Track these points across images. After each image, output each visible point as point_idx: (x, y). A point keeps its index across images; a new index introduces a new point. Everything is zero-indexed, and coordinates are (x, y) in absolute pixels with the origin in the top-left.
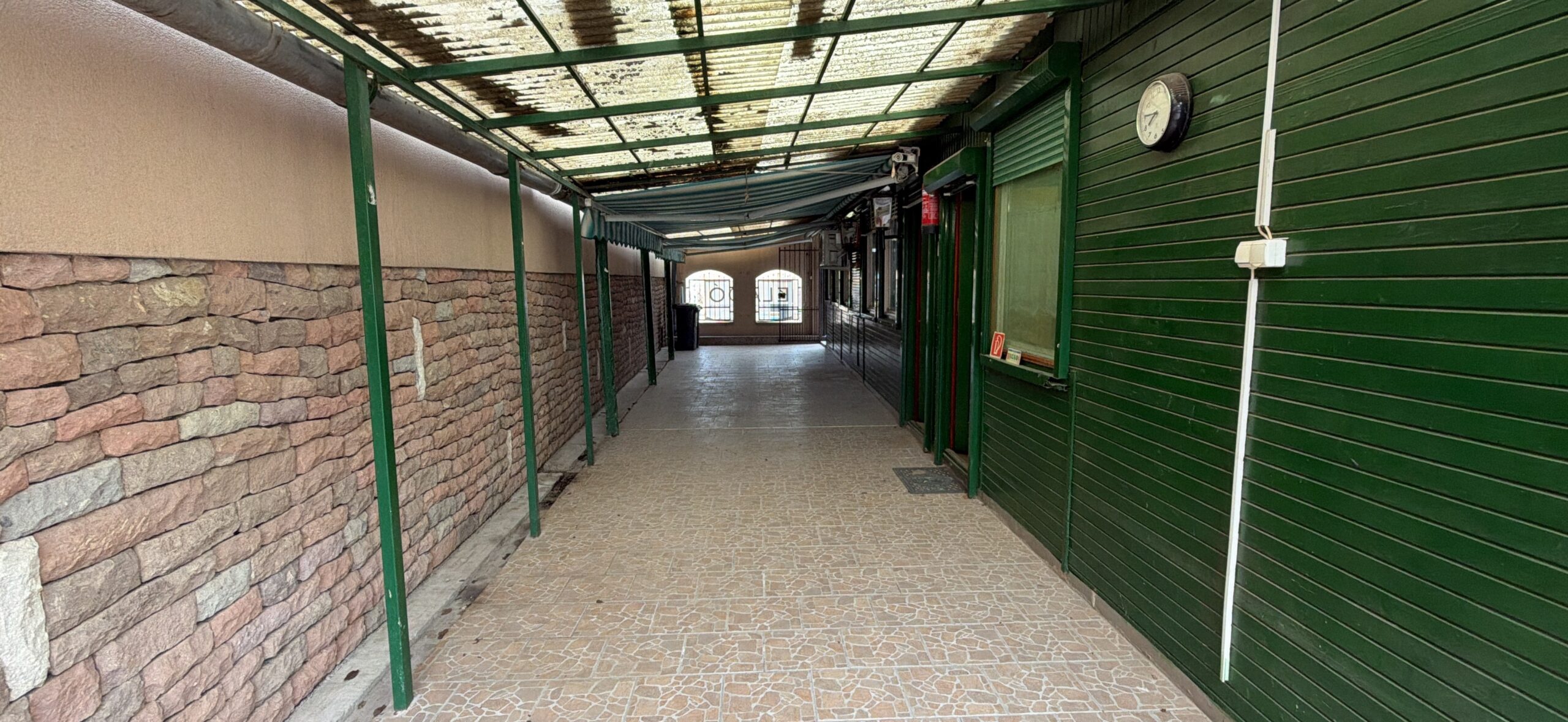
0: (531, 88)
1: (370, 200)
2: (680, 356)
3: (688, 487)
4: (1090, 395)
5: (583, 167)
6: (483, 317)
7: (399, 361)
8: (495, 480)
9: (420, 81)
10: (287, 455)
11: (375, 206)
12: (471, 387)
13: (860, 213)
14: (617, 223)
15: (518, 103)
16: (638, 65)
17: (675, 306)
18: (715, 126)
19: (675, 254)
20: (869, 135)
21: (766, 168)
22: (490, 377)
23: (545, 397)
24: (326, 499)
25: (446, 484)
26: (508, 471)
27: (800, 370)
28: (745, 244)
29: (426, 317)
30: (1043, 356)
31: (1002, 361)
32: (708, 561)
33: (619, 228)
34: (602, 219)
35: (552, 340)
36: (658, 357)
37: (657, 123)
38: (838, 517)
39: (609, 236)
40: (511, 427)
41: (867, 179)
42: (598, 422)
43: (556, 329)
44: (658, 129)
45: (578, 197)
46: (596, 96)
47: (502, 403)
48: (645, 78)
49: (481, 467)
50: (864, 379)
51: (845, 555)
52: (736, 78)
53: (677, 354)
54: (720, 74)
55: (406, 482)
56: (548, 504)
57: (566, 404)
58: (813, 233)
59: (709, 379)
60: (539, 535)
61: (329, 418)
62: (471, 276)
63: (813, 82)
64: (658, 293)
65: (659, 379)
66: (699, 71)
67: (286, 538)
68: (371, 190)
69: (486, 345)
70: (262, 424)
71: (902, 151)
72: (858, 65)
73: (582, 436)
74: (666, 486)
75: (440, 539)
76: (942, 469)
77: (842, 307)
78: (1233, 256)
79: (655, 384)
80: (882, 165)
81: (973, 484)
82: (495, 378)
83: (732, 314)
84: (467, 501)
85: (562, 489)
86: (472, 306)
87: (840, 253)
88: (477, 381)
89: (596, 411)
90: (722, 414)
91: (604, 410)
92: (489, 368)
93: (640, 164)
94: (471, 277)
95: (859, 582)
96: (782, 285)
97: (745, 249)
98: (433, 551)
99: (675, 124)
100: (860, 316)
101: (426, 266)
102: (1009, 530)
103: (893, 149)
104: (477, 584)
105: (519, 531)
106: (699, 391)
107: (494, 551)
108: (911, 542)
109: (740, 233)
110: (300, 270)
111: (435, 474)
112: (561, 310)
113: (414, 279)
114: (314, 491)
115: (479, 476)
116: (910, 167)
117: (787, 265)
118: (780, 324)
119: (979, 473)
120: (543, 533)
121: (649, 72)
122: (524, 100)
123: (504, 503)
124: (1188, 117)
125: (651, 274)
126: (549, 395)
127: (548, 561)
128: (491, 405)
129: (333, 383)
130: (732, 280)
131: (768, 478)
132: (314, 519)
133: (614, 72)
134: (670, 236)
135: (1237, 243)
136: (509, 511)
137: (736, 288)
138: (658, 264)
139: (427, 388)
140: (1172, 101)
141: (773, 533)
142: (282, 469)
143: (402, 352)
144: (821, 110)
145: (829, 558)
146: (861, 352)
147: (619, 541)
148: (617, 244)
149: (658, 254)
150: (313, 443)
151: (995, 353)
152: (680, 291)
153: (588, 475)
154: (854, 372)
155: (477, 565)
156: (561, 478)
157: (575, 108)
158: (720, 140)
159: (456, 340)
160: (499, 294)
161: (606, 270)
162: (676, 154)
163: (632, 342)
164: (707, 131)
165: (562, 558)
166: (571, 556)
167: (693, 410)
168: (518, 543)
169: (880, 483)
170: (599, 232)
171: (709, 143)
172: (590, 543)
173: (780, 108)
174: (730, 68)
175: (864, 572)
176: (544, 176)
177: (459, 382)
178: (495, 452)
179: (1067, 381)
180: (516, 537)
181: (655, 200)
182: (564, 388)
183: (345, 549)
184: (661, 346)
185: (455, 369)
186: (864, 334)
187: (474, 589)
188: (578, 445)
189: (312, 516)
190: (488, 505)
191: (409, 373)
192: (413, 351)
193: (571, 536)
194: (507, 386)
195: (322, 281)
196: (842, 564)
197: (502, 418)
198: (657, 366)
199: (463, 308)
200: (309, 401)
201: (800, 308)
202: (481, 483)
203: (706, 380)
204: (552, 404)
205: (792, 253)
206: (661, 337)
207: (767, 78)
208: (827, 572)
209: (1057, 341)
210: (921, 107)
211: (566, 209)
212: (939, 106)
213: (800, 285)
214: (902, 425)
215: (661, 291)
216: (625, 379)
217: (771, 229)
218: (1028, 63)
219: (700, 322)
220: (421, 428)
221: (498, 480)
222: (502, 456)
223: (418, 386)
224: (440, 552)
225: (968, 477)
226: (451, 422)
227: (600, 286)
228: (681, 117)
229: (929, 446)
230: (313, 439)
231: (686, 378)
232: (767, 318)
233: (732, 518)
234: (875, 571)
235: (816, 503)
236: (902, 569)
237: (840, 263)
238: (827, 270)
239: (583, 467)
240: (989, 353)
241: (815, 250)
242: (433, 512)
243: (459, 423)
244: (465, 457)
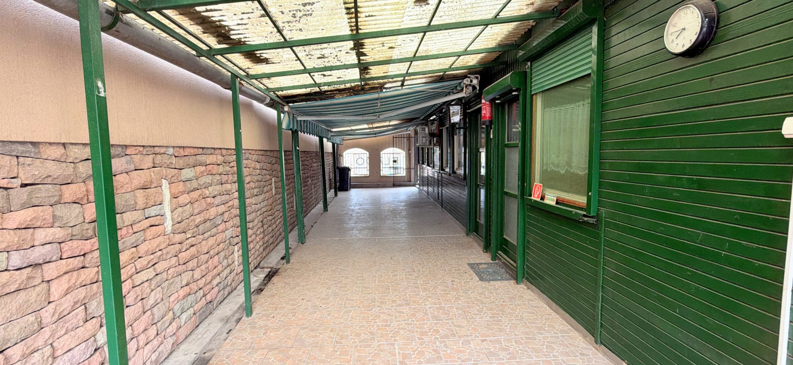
0: (238, 24)
1: (99, 93)
2: (341, 194)
3: (346, 278)
4: (617, 227)
5: (281, 86)
6: (218, 177)
7: (150, 209)
8: (225, 279)
9: (150, 10)
10: (38, 289)
11: (105, 98)
12: (208, 222)
13: (439, 116)
14: (304, 121)
15: (232, 37)
16: (310, 6)
17: (338, 168)
18: (361, 58)
19: (337, 140)
20: (452, 67)
21: (390, 88)
22: (223, 214)
23: (261, 223)
24: (78, 317)
25: (188, 287)
26: (235, 272)
27: (406, 202)
28: (375, 134)
29: (173, 178)
30: (574, 199)
31: (542, 201)
32: (358, 335)
33: (305, 125)
34: (295, 118)
35: (265, 189)
36: (329, 195)
37: (326, 55)
38: (439, 299)
39: (299, 129)
40: (237, 243)
41: (449, 94)
42: (293, 236)
43: (268, 183)
44: (326, 60)
45: (280, 106)
46: (284, 33)
47: (231, 229)
48: (316, 18)
49: (215, 271)
50: (442, 207)
51: (447, 329)
52: (376, 20)
53: (339, 193)
54: (366, 17)
55: (155, 291)
56: (260, 290)
57: (274, 226)
58: (411, 128)
59: (357, 208)
60: (251, 315)
61: (84, 255)
62: (209, 151)
63: (426, 24)
64: (329, 160)
65: (329, 208)
66: (352, 13)
67: (35, 354)
68: (100, 84)
69: (220, 195)
70: (10, 268)
71: (469, 77)
72: (456, 12)
73: (282, 245)
74: (332, 277)
75: (182, 324)
76: (497, 263)
77: (428, 167)
78: (781, 129)
79: (327, 211)
80: (456, 86)
81: (520, 276)
82: (226, 215)
83: (368, 171)
84: (204, 295)
85: (270, 280)
86: (210, 171)
87: (428, 138)
88: (213, 217)
89: (293, 228)
90: (365, 228)
91: (297, 227)
92: (222, 208)
93: (316, 84)
94: (210, 153)
95: (460, 352)
96: (395, 155)
97: (375, 137)
98: (177, 334)
99: (336, 56)
100: (440, 172)
101: (172, 145)
102: (548, 308)
103: (464, 77)
104: (206, 355)
105: (239, 311)
106: (351, 215)
107: (221, 328)
108: (488, 318)
109: (373, 128)
110: (55, 147)
111: (180, 282)
112: (271, 171)
113: (164, 154)
114: (65, 313)
115: (214, 278)
116: (474, 88)
117: (398, 145)
118: (394, 176)
119: (524, 269)
120: (254, 314)
121: (318, 13)
122: (236, 34)
123: (232, 292)
124: (714, 29)
125: (325, 151)
126: (264, 222)
127: (255, 336)
128: (223, 232)
129: (87, 229)
130: (368, 153)
131: (394, 271)
132: (66, 334)
133: (295, 12)
134: (334, 130)
135: (783, 119)
136: (234, 297)
137: (370, 158)
138: (328, 146)
139: (173, 225)
140: (702, 18)
141: (400, 312)
142: (33, 300)
143: (152, 203)
144: (427, 48)
145: (437, 331)
146: (440, 192)
147: (302, 319)
148: (304, 133)
149: (329, 140)
150: (66, 276)
151: (536, 196)
152: (340, 159)
153: (286, 270)
154: (436, 203)
155: (208, 340)
156: (270, 272)
157: (271, 41)
158: (364, 68)
159: (197, 193)
160: (229, 163)
161: (298, 148)
162: (338, 78)
163: (314, 188)
164: (356, 62)
165: (264, 334)
166: (271, 332)
167: (348, 226)
168: (238, 321)
169: (461, 274)
170: (293, 126)
171: (357, 70)
172: (283, 321)
173: (403, 45)
174: (373, 11)
175: (462, 343)
176: (259, 92)
177: (198, 219)
178: (225, 261)
179: (598, 217)
180: (237, 316)
181: (326, 107)
182: (273, 216)
183: (96, 350)
184: (331, 189)
185: (196, 211)
186: (442, 182)
187: (204, 359)
188: (281, 250)
189: (63, 332)
190: (220, 294)
191: (159, 217)
192: (162, 201)
193: (272, 316)
194: (235, 219)
195: (77, 156)
196: (447, 337)
197: (231, 239)
198: (328, 200)
199: (202, 172)
200: (62, 245)
201: (405, 168)
202: (215, 282)
203: (355, 208)
204: (265, 226)
205: (400, 139)
206: (330, 184)
207: (396, 20)
208: (438, 343)
209: (589, 190)
210: (487, 47)
211: (272, 113)
212: (498, 46)
213: (404, 156)
214: (467, 235)
215: (331, 160)
216: (310, 209)
217: (389, 126)
218: (563, 12)
219: (351, 176)
220: (167, 253)
221: (228, 278)
222: (230, 262)
223: (165, 225)
224: (182, 333)
225: (517, 272)
226: (193, 246)
227: (294, 157)
228: (341, 51)
229: (487, 248)
230: (66, 273)
231: (344, 207)
232: (386, 173)
233: (373, 300)
234: (469, 342)
235: (425, 289)
236: (486, 340)
237: (428, 143)
238: (419, 148)
239: (283, 264)
240: (531, 196)
241: (412, 137)
242: (177, 308)
243: (199, 246)
244: (203, 267)
